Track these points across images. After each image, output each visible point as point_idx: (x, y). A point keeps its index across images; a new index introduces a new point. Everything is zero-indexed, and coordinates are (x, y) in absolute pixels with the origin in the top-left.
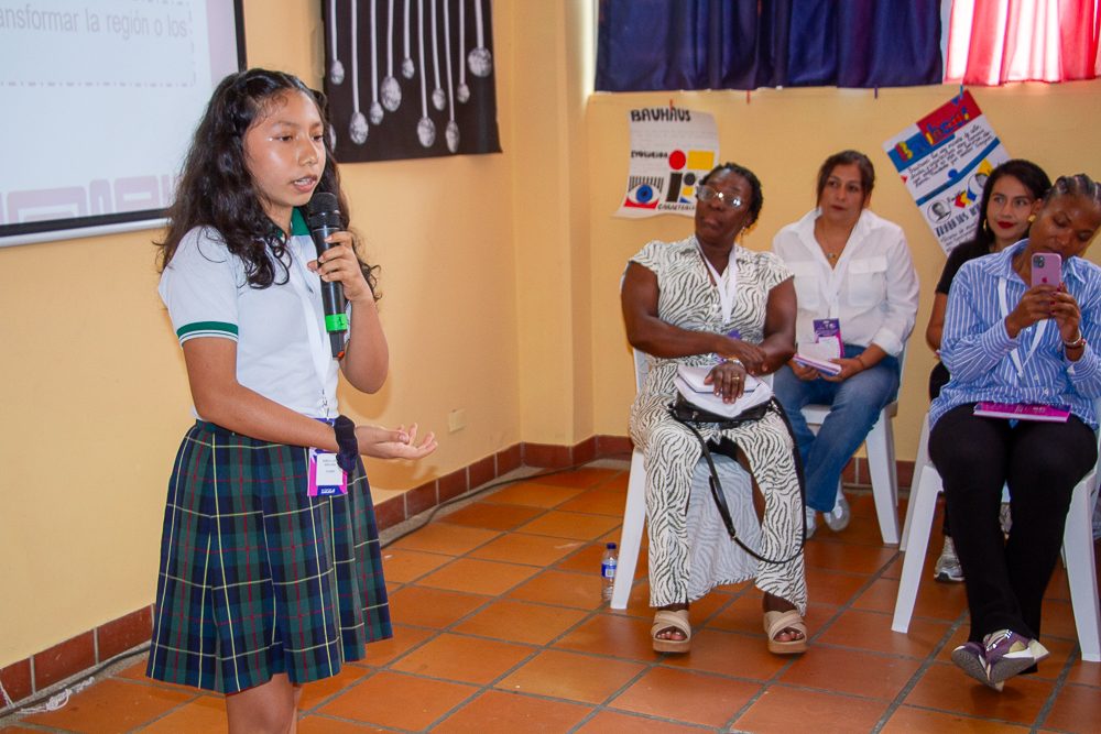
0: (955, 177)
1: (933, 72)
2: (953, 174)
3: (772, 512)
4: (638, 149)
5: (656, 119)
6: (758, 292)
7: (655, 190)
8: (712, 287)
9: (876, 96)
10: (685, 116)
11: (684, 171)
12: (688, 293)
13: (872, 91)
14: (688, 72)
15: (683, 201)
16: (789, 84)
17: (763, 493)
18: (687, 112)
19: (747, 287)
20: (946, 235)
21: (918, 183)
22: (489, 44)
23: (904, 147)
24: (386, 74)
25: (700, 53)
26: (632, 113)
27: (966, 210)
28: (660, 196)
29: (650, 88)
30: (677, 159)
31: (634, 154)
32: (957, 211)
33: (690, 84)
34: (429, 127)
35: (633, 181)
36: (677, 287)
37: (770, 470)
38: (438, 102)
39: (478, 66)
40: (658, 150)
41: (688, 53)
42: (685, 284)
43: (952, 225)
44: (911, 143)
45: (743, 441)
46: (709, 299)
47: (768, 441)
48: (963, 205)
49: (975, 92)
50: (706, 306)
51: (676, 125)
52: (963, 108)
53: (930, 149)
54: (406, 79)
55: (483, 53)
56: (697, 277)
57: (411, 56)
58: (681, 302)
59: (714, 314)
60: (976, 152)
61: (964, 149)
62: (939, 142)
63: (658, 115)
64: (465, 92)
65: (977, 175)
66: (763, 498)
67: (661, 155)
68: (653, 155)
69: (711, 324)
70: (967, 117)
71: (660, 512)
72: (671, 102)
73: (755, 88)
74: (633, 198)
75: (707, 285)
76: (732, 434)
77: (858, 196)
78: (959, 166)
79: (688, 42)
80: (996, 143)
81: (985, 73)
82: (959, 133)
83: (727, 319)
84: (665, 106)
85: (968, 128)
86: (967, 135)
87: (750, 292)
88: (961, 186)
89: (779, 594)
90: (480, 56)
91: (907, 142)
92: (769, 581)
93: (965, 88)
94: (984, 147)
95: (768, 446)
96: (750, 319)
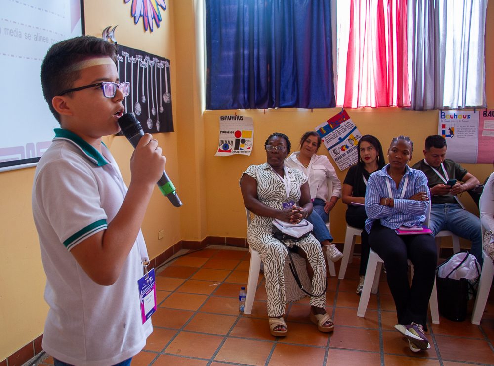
0: (341, 140)
1: (332, 103)
2: (340, 139)
3: (317, 274)
4: (222, 131)
5: (230, 119)
6: (298, 185)
7: (230, 145)
8: (282, 183)
9: (312, 111)
10: (241, 118)
11: (241, 138)
12: (272, 186)
13: (311, 109)
14: (241, 102)
15: (241, 149)
16: (280, 107)
17: (312, 266)
18: (242, 117)
19: (294, 183)
20: (339, 161)
21: (328, 142)
22: (170, 92)
23: (323, 129)
24: (136, 101)
25: (246, 96)
26: (221, 117)
27: (345, 152)
28: (232, 147)
29: (227, 108)
30: (238, 134)
31: (221, 132)
32: (342, 152)
33: (242, 106)
34: (151, 122)
35: (221, 142)
36: (267, 183)
37: (315, 257)
38: (153, 113)
39: (166, 100)
40: (230, 131)
41: (241, 96)
42: (271, 182)
43: (341, 157)
44: (325, 128)
45: (303, 246)
46: (281, 188)
47: (314, 245)
48: (344, 150)
49: (347, 110)
50: (280, 191)
51: (238, 121)
52: (343, 115)
53: (332, 130)
54: (143, 103)
55: (168, 95)
56: (275, 179)
57: (145, 95)
58: (269, 189)
59: (283, 194)
60: (348, 131)
61: (344, 130)
62: (335, 128)
63: (230, 118)
64: (162, 109)
65: (349, 140)
66: (312, 269)
67: (231, 132)
68: (228, 132)
69: (282, 198)
70: (345, 119)
71: (275, 278)
72: (236, 113)
73: (267, 108)
74: (222, 149)
75: (280, 183)
76: (298, 244)
77: (316, 147)
78: (342, 136)
79: (241, 92)
80: (355, 128)
81: (350, 104)
82: (342, 125)
83: (288, 196)
84: (233, 115)
85: (345, 123)
86: (345, 125)
87: (295, 185)
88: (343, 143)
89: (321, 307)
90: (167, 96)
91: (323, 128)
92: (317, 302)
93: (344, 109)
94: (351, 130)
95: (314, 248)
96: (297, 196)
